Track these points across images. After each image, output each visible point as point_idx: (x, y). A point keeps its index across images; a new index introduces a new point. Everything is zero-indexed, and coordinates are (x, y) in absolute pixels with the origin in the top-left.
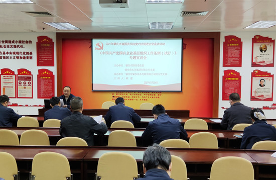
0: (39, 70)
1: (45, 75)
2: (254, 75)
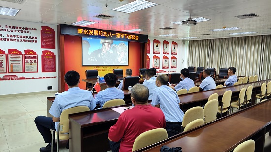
0: (43, 51)
1: (48, 55)
2: (154, 57)
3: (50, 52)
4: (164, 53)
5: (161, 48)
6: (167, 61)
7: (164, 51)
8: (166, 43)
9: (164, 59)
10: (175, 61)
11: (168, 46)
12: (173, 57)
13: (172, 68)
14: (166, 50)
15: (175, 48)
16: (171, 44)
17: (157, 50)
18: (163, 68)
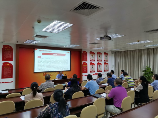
0: (3, 63)
1: (7, 66)
2: (90, 64)
3: (8, 63)
4: (98, 61)
5: (96, 58)
6: (101, 66)
7: (98, 59)
8: (99, 53)
9: (98, 65)
10: (107, 66)
11: (101, 56)
12: (105, 64)
13: (105, 71)
14: (99, 59)
15: (106, 57)
16: (103, 55)
17: (93, 58)
18: (98, 71)
